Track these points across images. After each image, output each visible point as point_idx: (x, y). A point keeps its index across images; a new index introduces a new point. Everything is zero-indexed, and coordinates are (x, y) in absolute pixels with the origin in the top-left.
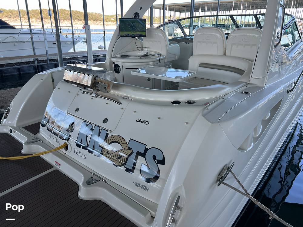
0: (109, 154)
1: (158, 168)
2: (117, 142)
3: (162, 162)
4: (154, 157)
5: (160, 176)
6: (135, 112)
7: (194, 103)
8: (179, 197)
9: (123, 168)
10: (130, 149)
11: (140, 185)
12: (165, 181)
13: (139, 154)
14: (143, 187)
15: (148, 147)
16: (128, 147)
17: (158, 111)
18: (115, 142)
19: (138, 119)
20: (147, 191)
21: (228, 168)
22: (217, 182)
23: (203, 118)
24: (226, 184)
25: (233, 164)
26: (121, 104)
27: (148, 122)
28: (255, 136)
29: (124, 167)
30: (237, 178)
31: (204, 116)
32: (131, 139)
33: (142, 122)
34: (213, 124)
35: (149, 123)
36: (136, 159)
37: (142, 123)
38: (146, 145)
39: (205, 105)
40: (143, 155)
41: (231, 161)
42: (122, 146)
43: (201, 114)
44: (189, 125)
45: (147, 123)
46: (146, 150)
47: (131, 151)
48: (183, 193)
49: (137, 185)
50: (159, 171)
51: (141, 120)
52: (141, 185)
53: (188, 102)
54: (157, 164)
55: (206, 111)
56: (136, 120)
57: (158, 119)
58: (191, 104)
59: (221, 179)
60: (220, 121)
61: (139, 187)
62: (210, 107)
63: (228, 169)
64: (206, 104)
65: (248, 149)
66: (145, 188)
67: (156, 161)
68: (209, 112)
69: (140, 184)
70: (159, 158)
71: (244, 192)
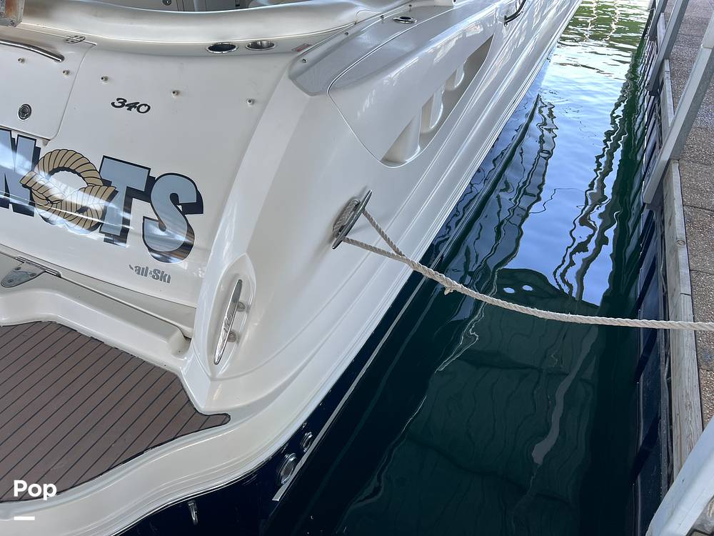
0: (52, 203)
1: (189, 225)
2: (68, 170)
3: (197, 207)
4: (174, 198)
5: (195, 244)
6: (105, 79)
7: (270, 45)
8: (240, 282)
9: (96, 236)
10: (107, 183)
11: (149, 272)
12: (206, 251)
13: (132, 194)
14: (158, 276)
15: (154, 174)
16: (101, 179)
17: (170, 71)
18: (63, 169)
19: (118, 99)
20: (168, 282)
21: (357, 206)
22: (331, 240)
23: (291, 83)
24: (352, 242)
25: (369, 194)
26: (62, 58)
27: (146, 105)
28: (425, 131)
29: (100, 232)
30: (377, 226)
31: (293, 77)
32: (104, 157)
33: (130, 107)
34: (313, 97)
35: (149, 108)
36: (128, 208)
37: (129, 109)
38: (149, 169)
39: (299, 51)
40: (146, 196)
41: (364, 189)
42: (83, 178)
43: (286, 74)
44: (256, 107)
45: (143, 109)
46: (151, 181)
47: (110, 190)
48: (249, 274)
49: (142, 271)
50: (190, 232)
51: (125, 101)
52: (151, 269)
53: (255, 46)
54: (183, 213)
55: (299, 65)
56: (113, 104)
57: (174, 96)
58: (264, 51)
59: (341, 232)
60: (333, 89)
61: (146, 275)
62: (310, 57)
63: (356, 208)
64: (301, 47)
65: (409, 161)
66: (161, 276)
67: (180, 207)
68: (308, 68)
69: (147, 268)
70: (187, 197)
71: (392, 252)
